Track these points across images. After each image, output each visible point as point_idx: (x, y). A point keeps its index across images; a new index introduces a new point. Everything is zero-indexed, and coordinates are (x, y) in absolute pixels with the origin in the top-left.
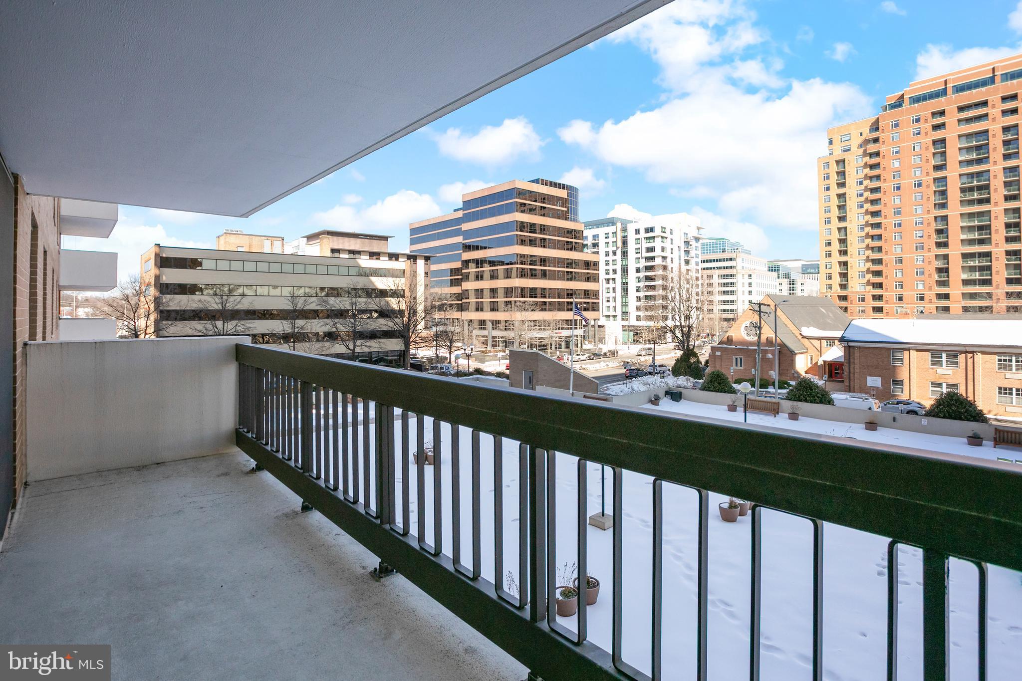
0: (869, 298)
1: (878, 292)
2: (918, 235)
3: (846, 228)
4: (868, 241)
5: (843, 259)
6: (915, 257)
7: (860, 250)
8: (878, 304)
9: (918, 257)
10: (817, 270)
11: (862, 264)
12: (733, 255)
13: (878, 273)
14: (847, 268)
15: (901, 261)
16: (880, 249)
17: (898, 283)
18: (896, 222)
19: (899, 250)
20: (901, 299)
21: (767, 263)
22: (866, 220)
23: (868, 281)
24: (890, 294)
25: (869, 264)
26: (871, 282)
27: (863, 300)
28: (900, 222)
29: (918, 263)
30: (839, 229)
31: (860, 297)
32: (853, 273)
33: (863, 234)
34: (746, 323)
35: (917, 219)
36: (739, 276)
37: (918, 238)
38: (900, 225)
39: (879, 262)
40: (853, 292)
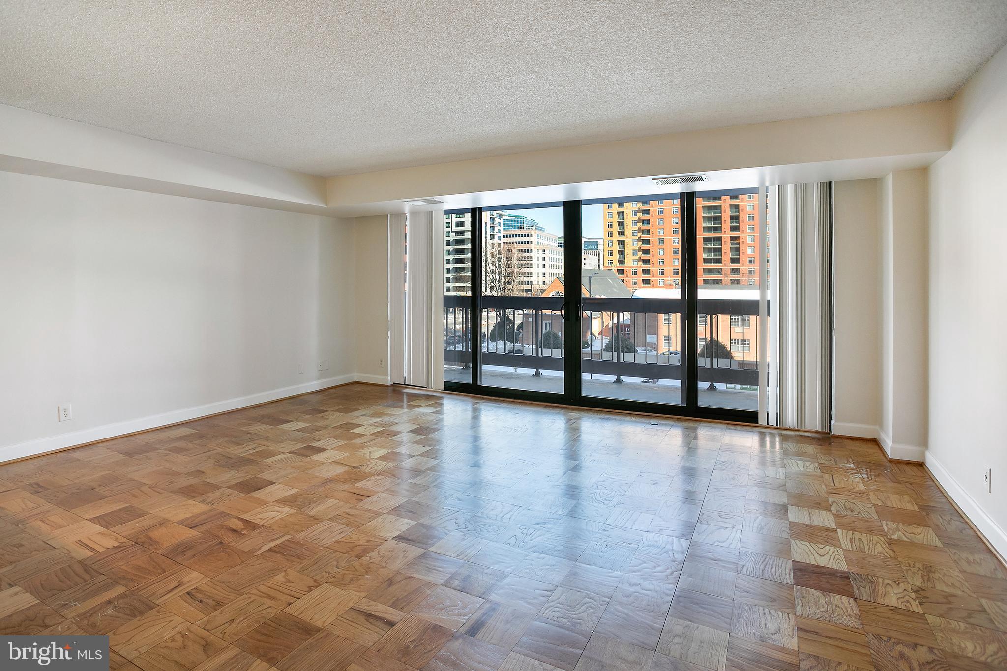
0: (640, 271)
1: (646, 267)
2: (675, 221)
3: (623, 213)
4: (640, 224)
5: (622, 238)
6: (673, 239)
7: (634, 231)
8: (646, 277)
9: (675, 239)
10: (596, 247)
11: (635, 243)
12: (530, 232)
13: (646, 252)
14: (624, 246)
15: (662, 242)
16: (648, 231)
17: (660, 260)
18: (660, 210)
19: (661, 233)
20: (662, 273)
21: (557, 239)
22: (638, 207)
23: (640, 257)
24: (655, 269)
25: (640, 244)
26: (642, 258)
27: (636, 273)
28: (662, 210)
29: (675, 244)
30: (619, 213)
31: (634, 271)
32: (628, 251)
33: (636, 218)
34: (553, 292)
35: (674, 209)
36: (535, 251)
37: (675, 224)
38: (662, 213)
39: (647, 242)
40: (628, 267)
